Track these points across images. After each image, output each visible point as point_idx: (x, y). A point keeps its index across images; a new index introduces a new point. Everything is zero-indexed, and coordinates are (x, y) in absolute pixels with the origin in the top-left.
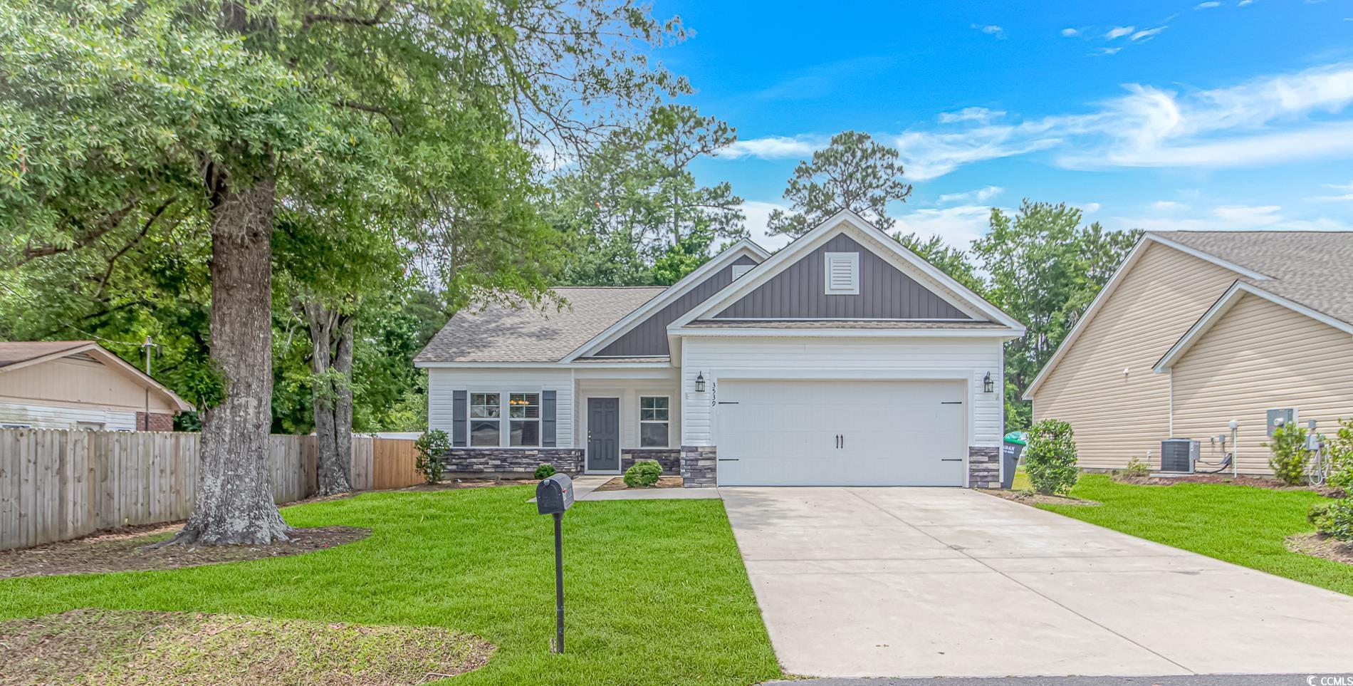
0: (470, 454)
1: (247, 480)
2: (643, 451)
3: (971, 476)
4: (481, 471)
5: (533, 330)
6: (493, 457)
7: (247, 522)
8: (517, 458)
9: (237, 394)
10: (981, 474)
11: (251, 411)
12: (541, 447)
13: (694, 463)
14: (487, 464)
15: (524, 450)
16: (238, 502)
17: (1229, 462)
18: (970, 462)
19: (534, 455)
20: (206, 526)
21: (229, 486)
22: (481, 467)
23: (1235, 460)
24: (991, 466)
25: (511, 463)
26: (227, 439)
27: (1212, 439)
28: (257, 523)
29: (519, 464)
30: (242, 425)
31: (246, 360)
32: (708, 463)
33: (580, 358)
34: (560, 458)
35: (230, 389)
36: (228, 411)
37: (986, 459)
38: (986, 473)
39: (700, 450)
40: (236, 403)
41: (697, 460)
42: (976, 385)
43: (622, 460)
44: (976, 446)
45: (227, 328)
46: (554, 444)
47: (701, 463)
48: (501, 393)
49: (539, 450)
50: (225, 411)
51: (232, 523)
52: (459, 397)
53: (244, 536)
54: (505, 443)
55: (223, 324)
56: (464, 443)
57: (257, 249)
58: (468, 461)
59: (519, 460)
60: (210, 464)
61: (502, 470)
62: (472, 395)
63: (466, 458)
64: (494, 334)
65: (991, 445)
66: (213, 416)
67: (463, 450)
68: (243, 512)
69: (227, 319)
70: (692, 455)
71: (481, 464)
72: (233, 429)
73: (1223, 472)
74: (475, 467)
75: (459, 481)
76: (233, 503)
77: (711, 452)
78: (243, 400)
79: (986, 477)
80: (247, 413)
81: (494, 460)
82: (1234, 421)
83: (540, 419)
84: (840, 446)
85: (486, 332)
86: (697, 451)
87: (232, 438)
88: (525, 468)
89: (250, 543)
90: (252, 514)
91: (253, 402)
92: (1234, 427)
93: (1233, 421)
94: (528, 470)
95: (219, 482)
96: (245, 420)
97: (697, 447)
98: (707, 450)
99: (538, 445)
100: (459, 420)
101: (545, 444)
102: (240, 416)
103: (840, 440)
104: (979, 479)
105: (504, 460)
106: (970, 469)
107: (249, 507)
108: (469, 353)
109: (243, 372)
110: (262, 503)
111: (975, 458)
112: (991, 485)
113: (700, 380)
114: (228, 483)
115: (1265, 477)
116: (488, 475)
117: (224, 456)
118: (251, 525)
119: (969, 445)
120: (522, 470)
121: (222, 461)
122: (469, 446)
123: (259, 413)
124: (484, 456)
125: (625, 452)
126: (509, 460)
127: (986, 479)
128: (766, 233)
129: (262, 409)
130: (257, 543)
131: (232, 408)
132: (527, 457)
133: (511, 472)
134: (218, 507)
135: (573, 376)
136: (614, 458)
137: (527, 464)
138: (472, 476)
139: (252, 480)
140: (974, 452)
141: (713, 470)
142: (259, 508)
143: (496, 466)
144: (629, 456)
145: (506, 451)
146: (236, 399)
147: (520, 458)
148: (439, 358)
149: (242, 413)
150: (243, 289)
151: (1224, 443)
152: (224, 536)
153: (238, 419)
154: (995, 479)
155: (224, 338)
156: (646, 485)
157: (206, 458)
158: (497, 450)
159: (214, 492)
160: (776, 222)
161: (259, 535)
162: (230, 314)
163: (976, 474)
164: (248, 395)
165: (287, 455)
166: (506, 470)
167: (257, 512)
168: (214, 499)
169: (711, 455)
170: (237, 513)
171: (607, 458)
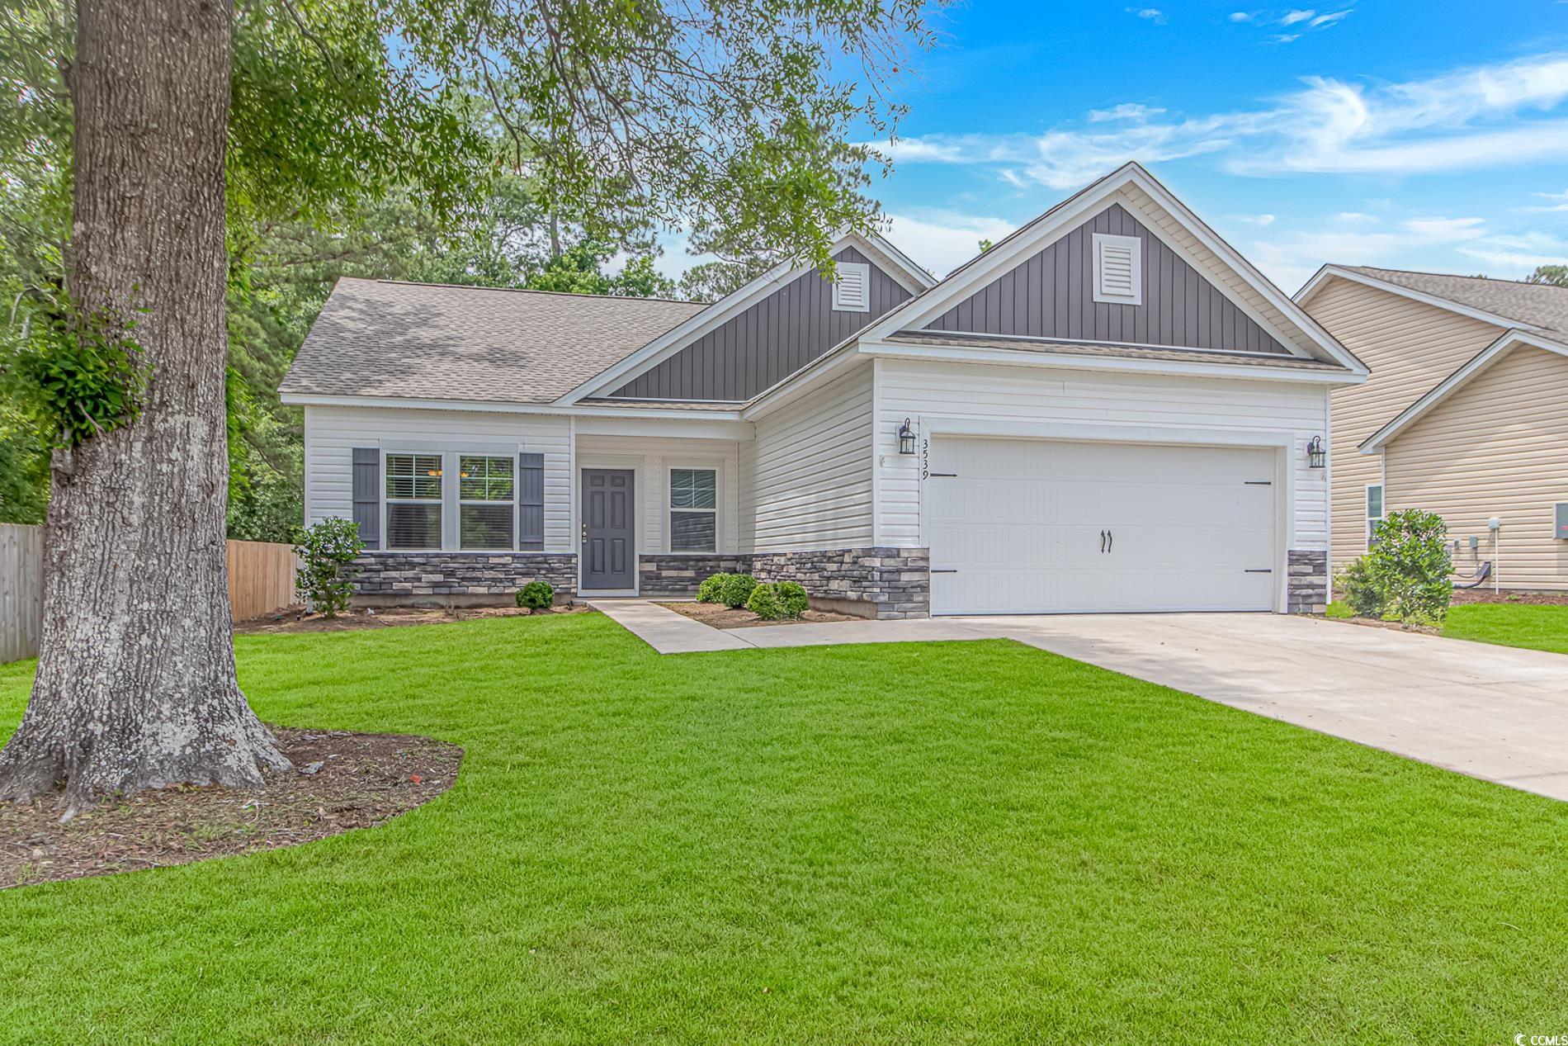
0: (384, 562)
1: (188, 623)
2: (674, 559)
3: (1291, 595)
4: (407, 594)
5: (475, 350)
6: (429, 568)
7: (191, 731)
8: (474, 569)
9: (163, 403)
10: (1304, 592)
11: (195, 449)
12: (516, 550)
13: (895, 577)
14: (419, 580)
15: (487, 556)
16: (167, 681)
17: (1487, 575)
18: (1290, 575)
19: (504, 565)
20: (87, 746)
21: (145, 640)
22: (408, 585)
23: (1496, 570)
24: (1316, 580)
25: (463, 579)
26: (135, 519)
27: (1456, 543)
28: (220, 730)
29: (479, 580)
30: (176, 484)
31: (183, 320)
32: (916, 577)
33: (586, 399)
34: (552, 570)
35: (143, 391)
36: (138, 446)
37: (1310, 569)
38: (1310, 591)
39: (904, 554)
40: (159, 426)
41: (899, 571)
42: (1296, 454)
43: (641, 572)
44: (1297, 549)
45: (131, 232)
46: (540, 544)
47: (905, 577)
48: (443, 455)
49: (514, 556)
50: (130, 448)
51: (155, 734)
52: (364, 460)
53: (187, 764)
54: (451, 542)
55: (119, 223)
56: (375, 543)
57: (208, 44)
58: (382, 575)
59: (478, 574)
60: (87, 584)
61: (445, 590)
62: (389, 458)
63: (379, 571)
64: (409, 353)
65: (1317, 548)
66: (93, 460)
67: (372, 555)
68: (181, 702)
69: (132, 211)
70: (891, 563)
71: (406, 580)
72: (152, 495)
73: (1480, 586)
74: (396, 586)
75: (370, 611)
76: (157, 683)
77: (922, 559)
78: (177, 421)
79: (1310, 596)
80: (187, 456)
81: (431, 573)
82: (1496, 518)
83: (515, 502)
84: (1106, 548)
85: (393, 348)
86: (898, 556)
87: (151, 518)
88: (489, 587)
89: (206, 782)
90: (204, 709)
91: (200, 429)
92: (1496, 526)
93: (1494, 519)
94: (494, 590)
95: (115, 631)
96: (184, 470)
97: (898, 550)
98: (915, 554)
99: (511, 547)
100: (363, 501)
101: (524, 545)
102: (170, 461)
103: (1107, 538)
104: (1301, 600)
105: (451, 573)
106: (1290, 585)
107: (193, 690)
108: (380, 382)
109: (177, 350)
110: (225, 678)
111: (1297, 568)
112: (1316, 609)
113: (904, 434)
114: (143, 630)
115: (1546, 593)
116: (421, 601)
117: (127, 563)
118: (205, 735)
119: (1288, 549)
120: (484, 590)
121: (121, 574)
122: (383, 548)
123: (211, 455)
124: (413, 566)
125: (645, 559)
126: (459, 574)
127: (1310, 601)
128: (688, 251)
129: (216, 447)
130: (226, 780)
131: (150, 439)
132: (492, 568)
133: (464, 594)
134: (115, 695)
135: (573, 429)
136: (627, 569)
137: (494, 580)
138: (389, 602)
139: (198, 622)
140: (1295, 558)
141: (925, 588)
142: (219, 693)
143: (435, 585)
144: (652, 567)
145: (453, 557)
146: (159, 417)
147: (479, 569)
148: (326, 389)
149: (175, 454)
150: (175, 138)
151: (1475, 548)
152: (136, 770)
153: (165, 468)
154: (1321, 600)
155: (121, 259)
156: (791, 615)
157: (71, 567)
158: (438, 556)
159: (101, 655)
160: (701, 235)
161: (231, 761)
162: (141, 198)
163: (1298, 592)
164: (189, 409)
165: (23, 564)
166: (454, 590)
167: (215, 703)
168: (102, 675)
169: (922, 563)
170: (166, 709)
171: (613, 570)
